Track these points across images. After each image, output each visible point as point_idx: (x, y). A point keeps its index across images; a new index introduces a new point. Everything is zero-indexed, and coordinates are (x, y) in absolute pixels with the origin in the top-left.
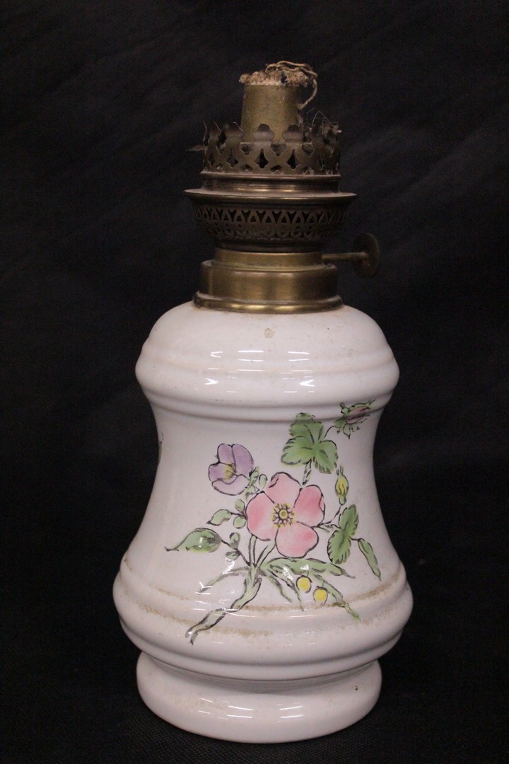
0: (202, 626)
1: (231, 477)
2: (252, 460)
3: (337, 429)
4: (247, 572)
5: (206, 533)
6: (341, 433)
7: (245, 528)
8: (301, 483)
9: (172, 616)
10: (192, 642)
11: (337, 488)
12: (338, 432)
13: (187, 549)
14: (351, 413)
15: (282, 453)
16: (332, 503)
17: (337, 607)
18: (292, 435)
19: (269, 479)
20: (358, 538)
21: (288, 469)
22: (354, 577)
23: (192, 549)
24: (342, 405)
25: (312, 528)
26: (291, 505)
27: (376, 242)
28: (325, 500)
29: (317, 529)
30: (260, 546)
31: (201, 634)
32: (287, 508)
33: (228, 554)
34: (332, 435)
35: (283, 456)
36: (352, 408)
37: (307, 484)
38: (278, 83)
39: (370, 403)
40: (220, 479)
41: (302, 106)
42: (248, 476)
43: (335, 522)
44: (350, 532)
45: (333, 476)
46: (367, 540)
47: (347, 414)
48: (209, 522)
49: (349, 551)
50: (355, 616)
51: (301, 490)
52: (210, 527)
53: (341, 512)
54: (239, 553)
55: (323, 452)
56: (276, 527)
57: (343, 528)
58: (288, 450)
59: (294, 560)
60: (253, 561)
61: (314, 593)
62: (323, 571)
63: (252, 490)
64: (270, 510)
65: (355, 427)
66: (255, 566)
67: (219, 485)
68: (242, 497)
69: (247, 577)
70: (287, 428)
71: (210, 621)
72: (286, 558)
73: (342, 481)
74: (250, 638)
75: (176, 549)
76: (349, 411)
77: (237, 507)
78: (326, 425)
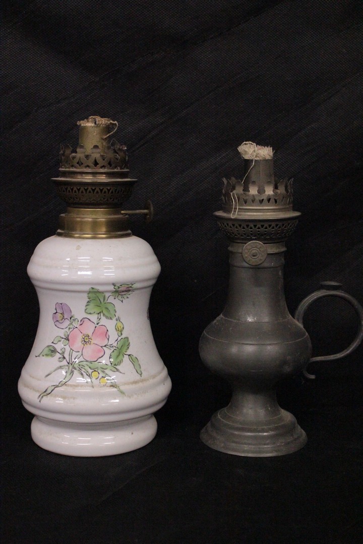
0: (45, 394)
1: (62, 320)
2: (71, 311)
3: (114, 297)
4: (67, 367)
5: (51, 348)
6: (117, 299)
7: (68, 346)
8: (96, 323)
9: (34, 389)
10: (40, 401)
11: (117, 327)
12: (115, 298)
13: (43, 356)
14: (120, 289)
15: (84, 308)
16: (113, 336)
17: (112, 387)
18: (89, 299)
19: (80, 321)
20: (129, 354)
21: (89, 316)
22: (124, 374)
23: (45, 356)
24: (114, 284)
25: (102, 347)
26: (90, 334)
27: (151, 205)
28: (109, 333)
29: (104, 348)
30: (74, 354)
31: (44, 398)
32: (88, 336)
33: (60, 358)
34: (111, 300)
35: (86, 310)
36: (120, 287)
37: (99, 324)
38: (93, 125)
39: (132, 285)
40: (57, 321)
41: (105, 137)
42: (69, 319)
43: (115, 344)
44: (124, 351)
45: (114, 321)
46: (134, 356)
47: (118, 289)
48: (53, 343)
49: (122, 360)
50: (122, 393)
51: (96, 327)
52: (53, 345)
53: (119, 340)
54: (64, 358)
55: (107, 308)
56: (83, 345)
57: (120, 348)
58: (87, 307)
59: (91, 362)
60: (70, 362)
61: (100, 380)
62: (106, 369)
63: (71, 326)
64: (80, 338)
65: (125, 297)
66: (71, 364)
67: (57, 323)
68: (67, 330)
69: (67, 370)
70: (86, 295)
71: (49, 391)
72: (87, 361)
73: (119, 324)
74: (66, 400)
75: (39, 356)
76: (119, 288)
77: (65, 335)
78: (107, 295)
